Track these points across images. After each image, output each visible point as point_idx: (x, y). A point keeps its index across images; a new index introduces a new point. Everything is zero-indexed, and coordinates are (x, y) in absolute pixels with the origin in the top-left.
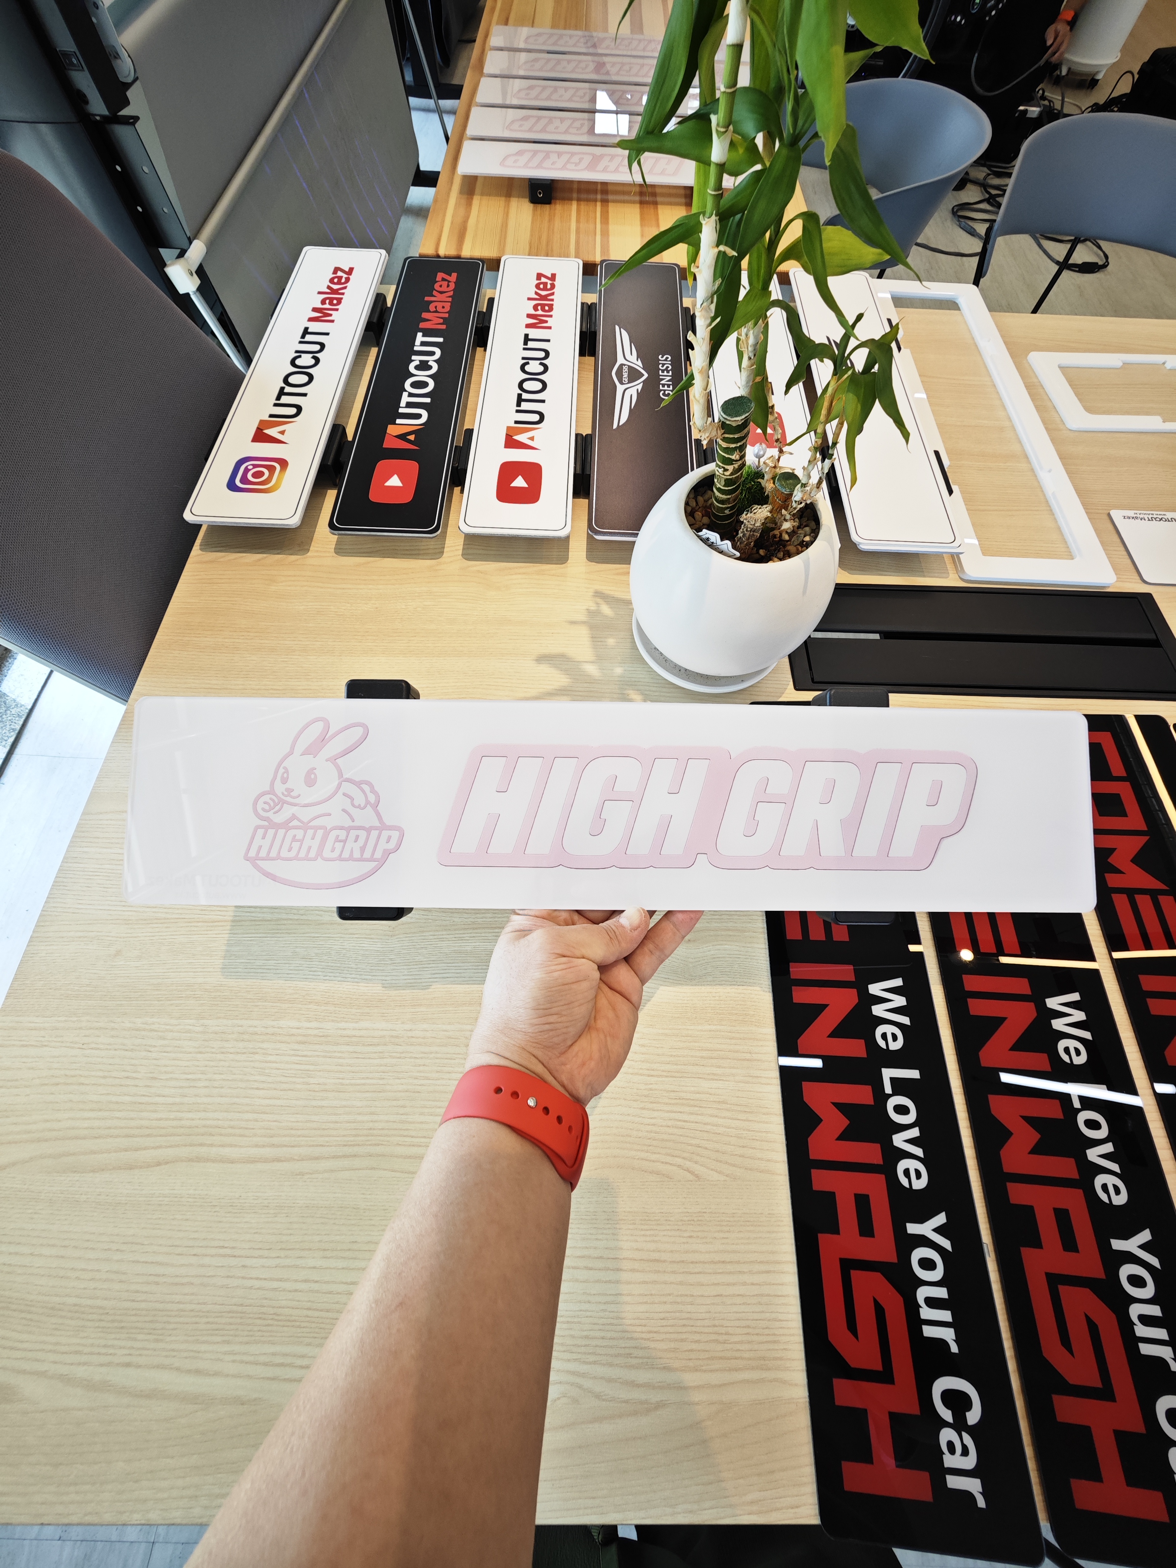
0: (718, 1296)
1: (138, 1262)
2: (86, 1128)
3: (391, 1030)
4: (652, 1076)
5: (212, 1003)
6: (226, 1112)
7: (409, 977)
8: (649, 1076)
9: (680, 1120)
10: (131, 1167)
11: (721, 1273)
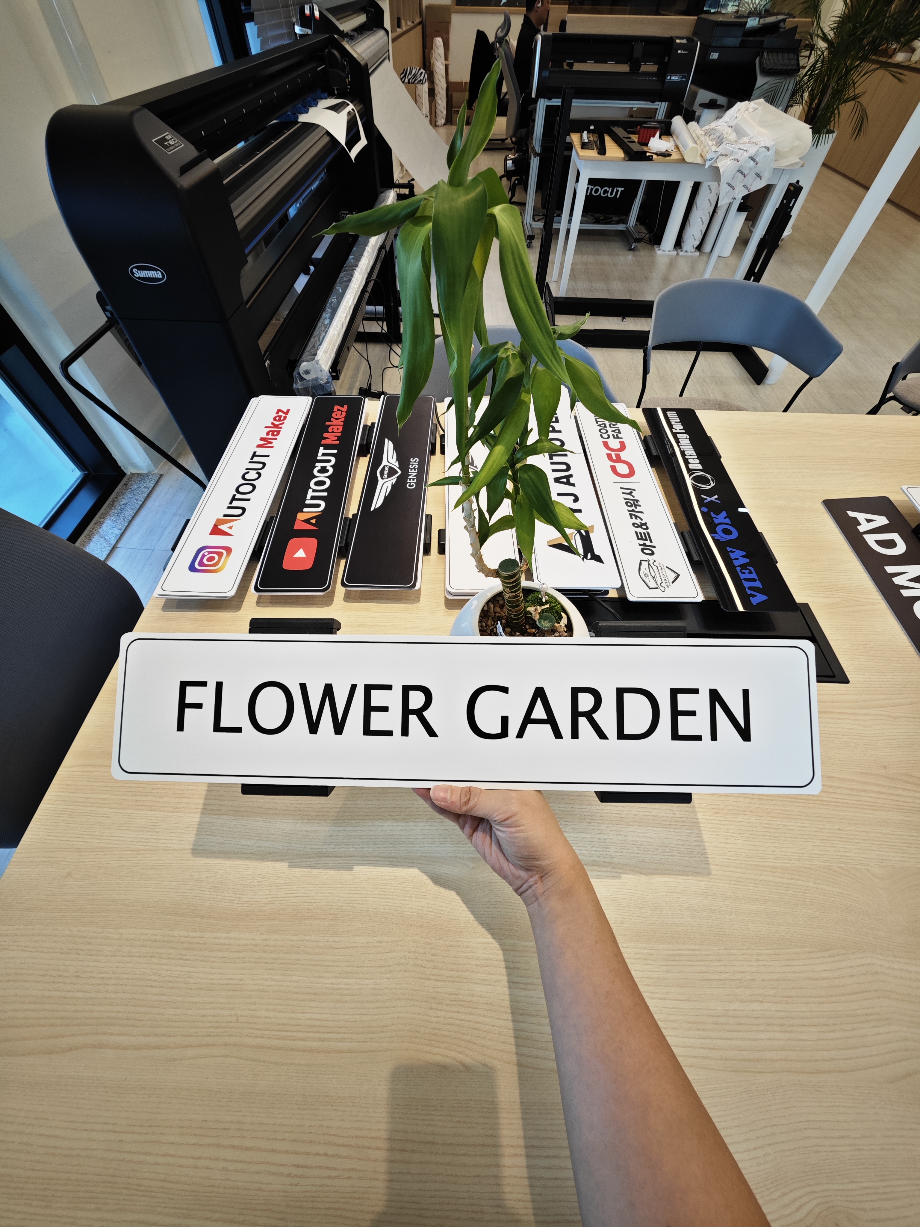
1: (42, 1135)
3: (252, 939)
4: (439, 981)
5: (128, 915)
6: (125, 1005)
7: (270, 896)
9: (457, 1019)
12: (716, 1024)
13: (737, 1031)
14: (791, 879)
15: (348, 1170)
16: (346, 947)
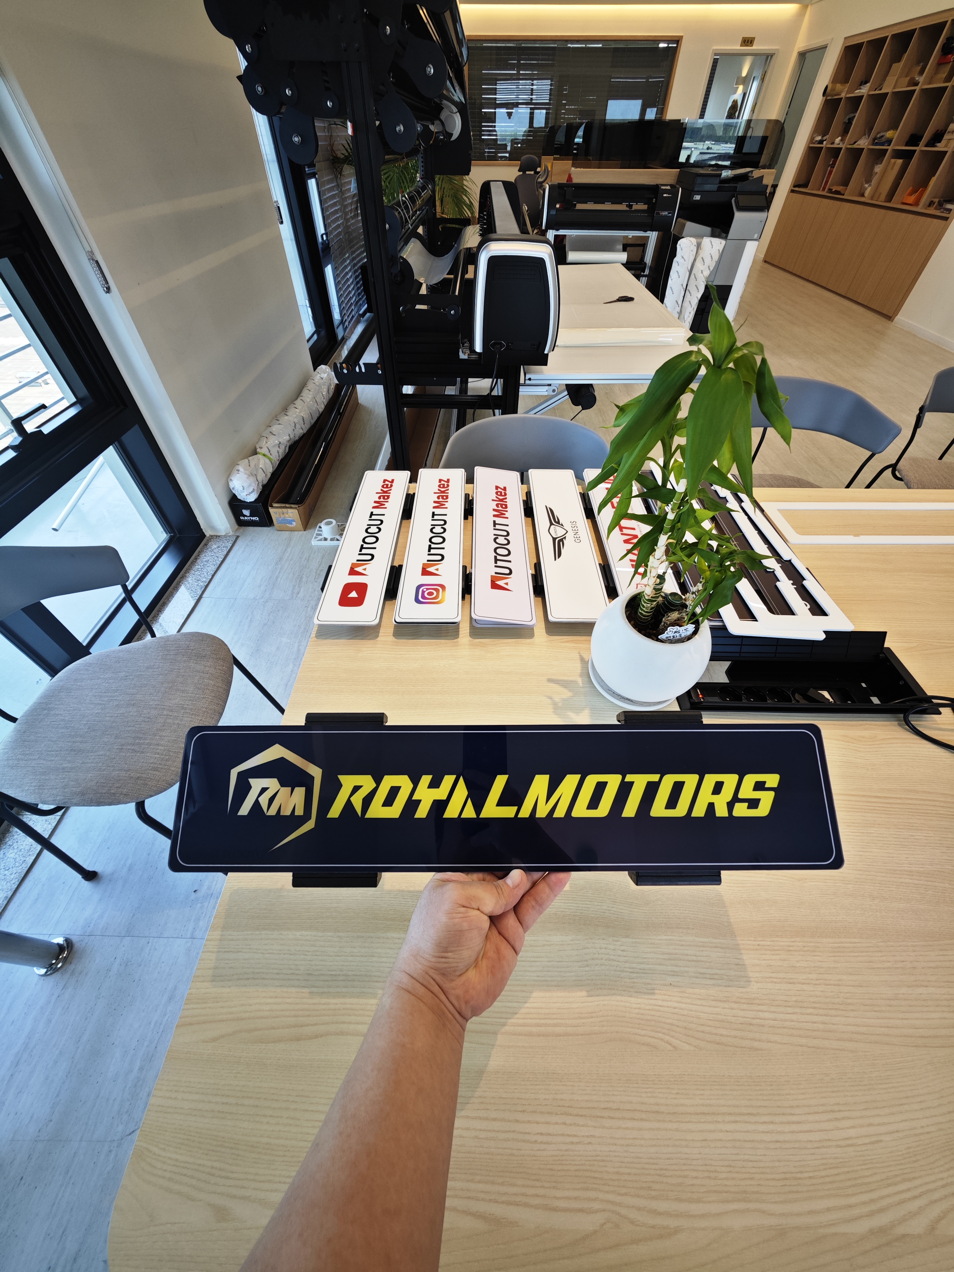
0: (704, 1140)
1: (307, 1110)
2: (269, 1010)
4: (633, 973)
8: (631, 972)
9: (657, 1005)
10: (298, 1039)
11: (705, 1122)
12: (890, 1006)
13: (910, 1012)
14: (927, 881)
15: (588, 1137)
16: (544, 945)
